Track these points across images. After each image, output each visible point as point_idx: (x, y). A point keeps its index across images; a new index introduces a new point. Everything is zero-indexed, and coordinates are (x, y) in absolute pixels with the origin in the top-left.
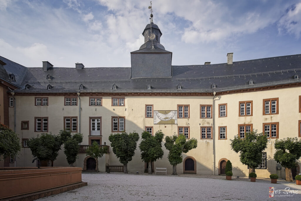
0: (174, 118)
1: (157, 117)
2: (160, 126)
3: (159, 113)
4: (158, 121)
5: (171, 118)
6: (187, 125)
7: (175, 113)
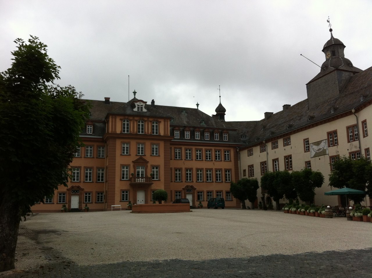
0: (325, 148)
1: (312, 150)
2: (315, 159)
3: (314, 145)
4: (313, 153)
5: (323, 149)
6: (337, 153)
7: (325, 143)
